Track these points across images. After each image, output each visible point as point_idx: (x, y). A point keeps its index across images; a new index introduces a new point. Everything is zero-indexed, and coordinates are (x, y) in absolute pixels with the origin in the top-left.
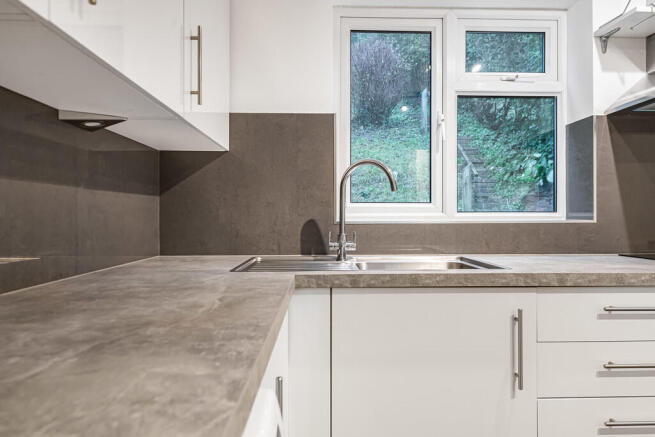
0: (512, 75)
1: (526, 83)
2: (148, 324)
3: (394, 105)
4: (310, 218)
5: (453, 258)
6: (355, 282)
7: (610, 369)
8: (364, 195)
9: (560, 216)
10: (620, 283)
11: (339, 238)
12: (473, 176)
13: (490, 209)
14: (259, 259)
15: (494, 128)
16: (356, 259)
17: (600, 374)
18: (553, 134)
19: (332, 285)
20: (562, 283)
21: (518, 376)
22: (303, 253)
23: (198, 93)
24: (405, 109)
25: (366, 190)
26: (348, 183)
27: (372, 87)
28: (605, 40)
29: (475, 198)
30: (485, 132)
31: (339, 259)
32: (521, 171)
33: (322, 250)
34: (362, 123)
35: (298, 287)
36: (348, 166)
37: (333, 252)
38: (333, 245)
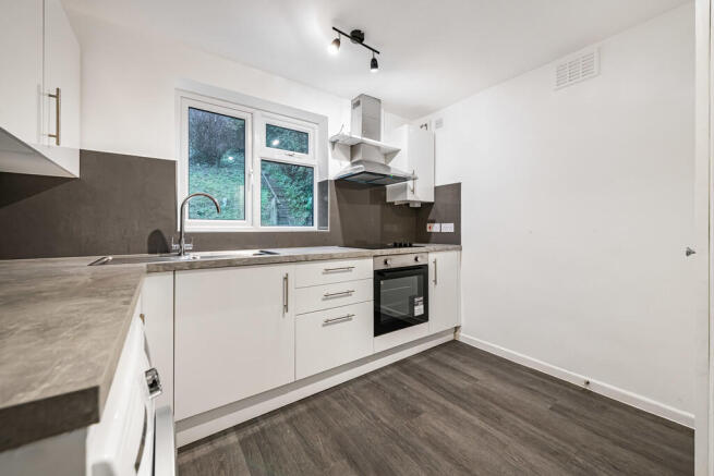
0: (292, 153)
1: (297, 159)
2: (40, 292)
3: (224, 152)
4: (155, 229)
5: (257, 251)
6: (192, 266)
7: (327, 297)
8: (200, 214)
9: (315, 228)
10: (331, 258)
11: (180, 242)
12: (277, 204)
13: (287, 224)
14: (111, 258)
15: (291, 176)
16: (192, 255)
17: (324, 300)
18: (312, 185)
19: (174, 269)
20: (307, 259)
21: (286, 306)
22: (150, 253)
23: (57, 136)
24: (231, 158)
25: (202, 210)
26: (186, 206)
27: (206, 137)
28: (334, 143)
29: (279, 217)
30: (286, 178)
31: (180, 255)
32: (306, 203)
33: (166, 250)
34: (199, 162)
35: (149, 272)
36: (187, 195)
37: (174, 251)
38: (175, 246)
